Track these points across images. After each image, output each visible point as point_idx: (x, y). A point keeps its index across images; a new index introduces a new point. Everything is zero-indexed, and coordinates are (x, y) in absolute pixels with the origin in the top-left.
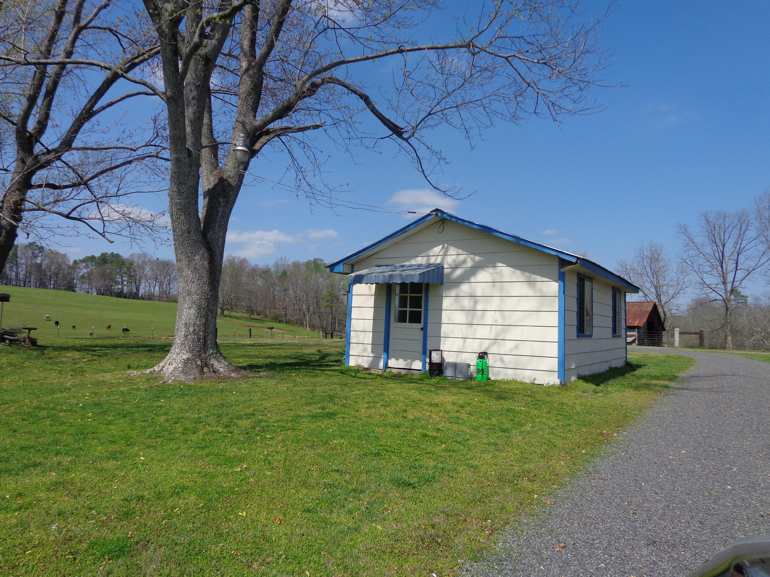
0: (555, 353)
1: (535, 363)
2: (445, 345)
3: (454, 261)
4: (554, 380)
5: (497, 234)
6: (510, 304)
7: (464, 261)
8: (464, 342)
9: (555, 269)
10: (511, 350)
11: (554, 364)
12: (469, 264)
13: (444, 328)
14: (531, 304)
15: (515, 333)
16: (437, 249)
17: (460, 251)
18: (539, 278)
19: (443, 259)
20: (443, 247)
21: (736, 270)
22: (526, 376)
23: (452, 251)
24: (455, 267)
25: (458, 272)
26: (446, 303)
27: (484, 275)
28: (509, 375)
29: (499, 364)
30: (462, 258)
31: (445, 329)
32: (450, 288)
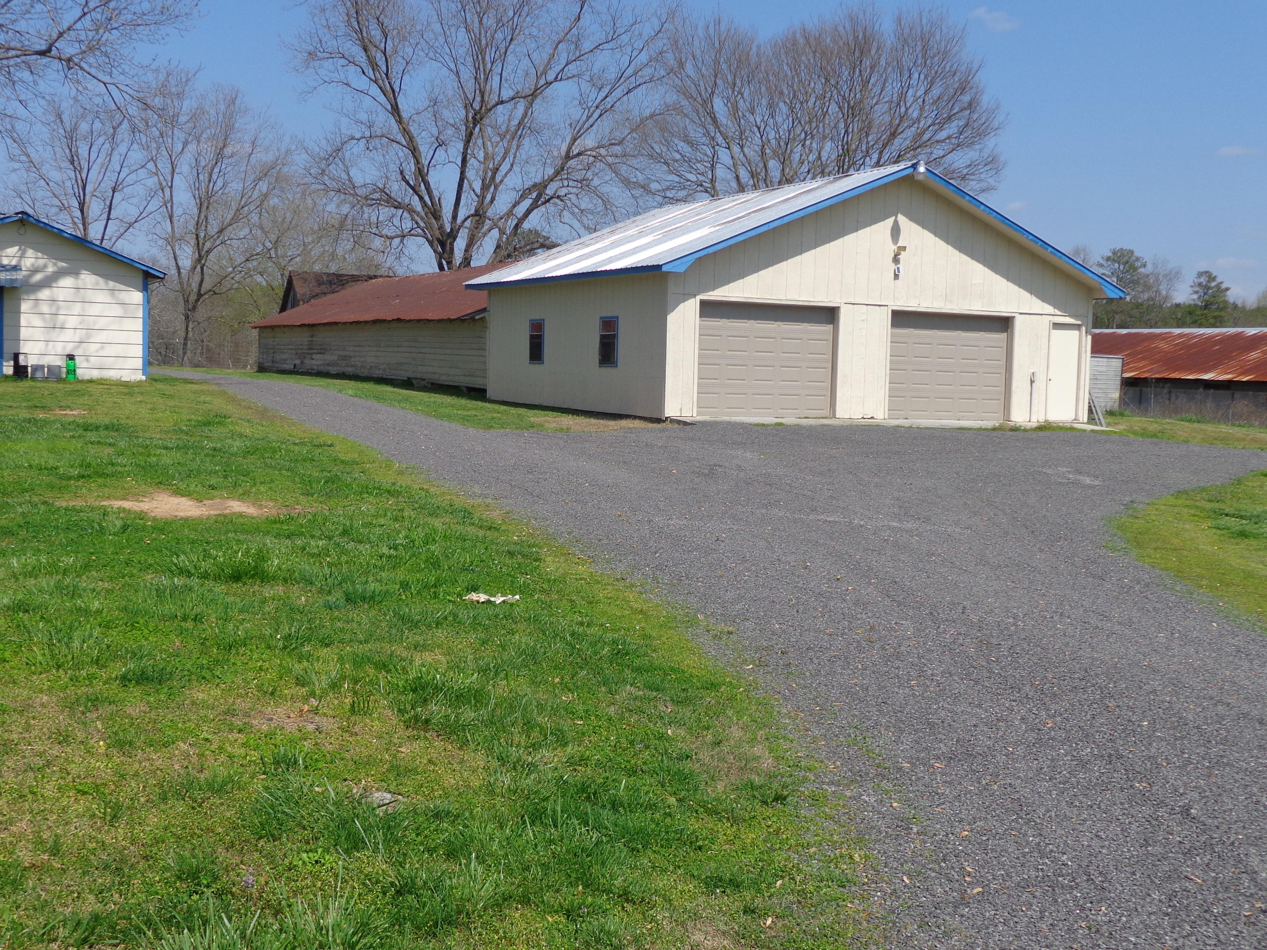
0: (140, 354)
1: (119, 363)
2: (25, 348)
3: (33, 265)
4: (140, 377)
5: (88, 245)
6: (95, 309)
7: (45, 266)
8: (47, 345)
9: (140, 280)
10: (97, 351)
11: (139, 363)
12: (50, 269)
13: (23, 331)
14: (117, 311)
15: (102, 337)
16: (13, 250)
17: (40, 255)
18: (122, 287)
19: (20, 261)
20: (20, 249)
21: (108, 219)
22: (113, 374)
23: (30, 253)
24: (35, 271)
25: (38, 277)
26: (25, 306)
27: (67, 282)
28: (95, 374)
29: (85, 365)
30: (41, 262)
31: (24, 333)
32: (28, 292)
